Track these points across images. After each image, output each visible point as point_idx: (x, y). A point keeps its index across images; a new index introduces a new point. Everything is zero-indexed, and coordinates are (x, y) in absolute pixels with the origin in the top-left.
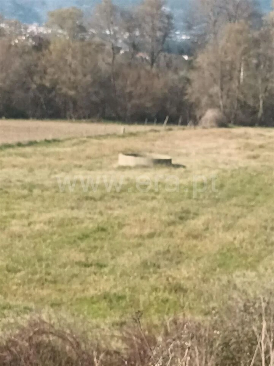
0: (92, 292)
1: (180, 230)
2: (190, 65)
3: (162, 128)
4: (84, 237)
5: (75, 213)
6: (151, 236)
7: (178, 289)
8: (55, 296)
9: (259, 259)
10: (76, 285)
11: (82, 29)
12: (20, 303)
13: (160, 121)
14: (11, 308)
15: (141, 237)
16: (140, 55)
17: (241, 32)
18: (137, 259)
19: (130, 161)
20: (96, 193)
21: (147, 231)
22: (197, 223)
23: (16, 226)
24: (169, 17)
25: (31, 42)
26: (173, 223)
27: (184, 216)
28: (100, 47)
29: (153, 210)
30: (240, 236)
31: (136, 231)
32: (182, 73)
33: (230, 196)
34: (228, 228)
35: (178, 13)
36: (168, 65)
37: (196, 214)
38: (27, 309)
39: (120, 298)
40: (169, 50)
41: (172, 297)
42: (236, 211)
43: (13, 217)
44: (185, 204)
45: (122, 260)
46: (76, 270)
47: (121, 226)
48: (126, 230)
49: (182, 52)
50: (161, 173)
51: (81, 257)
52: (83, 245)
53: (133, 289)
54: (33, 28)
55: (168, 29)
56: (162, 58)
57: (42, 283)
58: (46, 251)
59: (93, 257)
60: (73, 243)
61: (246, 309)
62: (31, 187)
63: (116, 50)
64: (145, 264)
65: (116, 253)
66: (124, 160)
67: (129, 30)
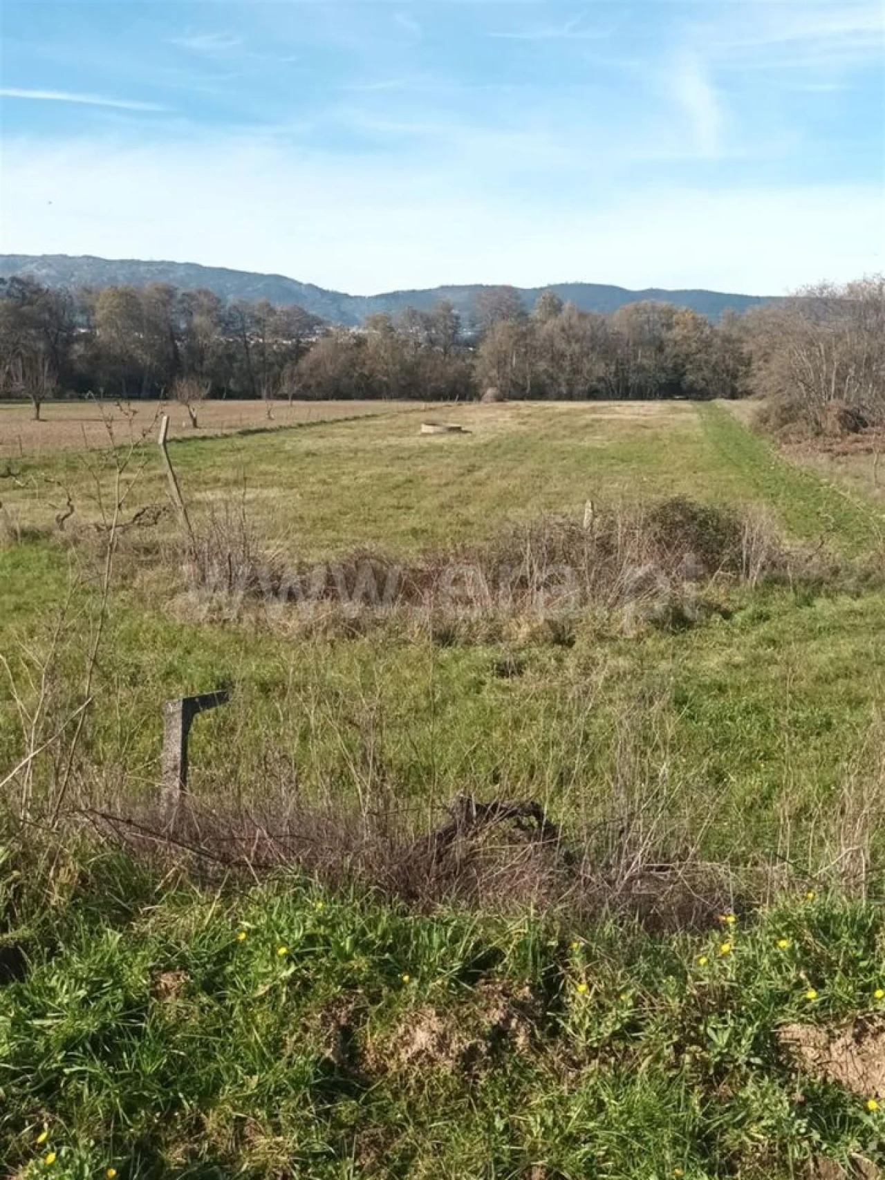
0: (403, 527)
1: (468, 479)
2: (475, 355)
3: (454, 404)
4: (398, 487)
5: (390, 469)
6: (447, 484)
7: (467, 523)
8: (375, 531)
9: (528, 499)
10: (391, 523)
11: (391, 329)
12: (349, 536)
13: (452, 398)
14: (341, 540)
15: (439, 486)
16: (437, 348)
17: (512, 327)
18: (436, 502)
19: (430, 429)
20: (405, 454)
21: (444, 481)
22: (480, 475)
23: (345, 480)
24: (457, 318)
25: (353, 341)
26: (463, 475)
27: (471, 469)
28: (405, 343)
29: (448, 465)
30: (513, 482)
31: (436, 481)
32: (468, 361)
33: (505, 453)
34: (503, 477)
35: (465, 315)
36: (457, 355)
37: (480, 468)
38: (354, 542)
39: (423, 531)
40: (458, 344)
41: (462, 529)
42: (510, 464)
43: (344, 473)
44: (473, 460)
45: (425, 503)
46: (391, 511)
47: (424, 478)
48: (428, 480)
49: (468, 345)
50: (454, 437)
51: (394, 502)
52: (395, 493)
53: (434, 524)
54: (354, 330)
55: (456, 327)
56: (452, 350)
57: (366, 522)
58: (368, 498)
59: (403, 502)
60: (388, 491)
61: (515, 535)
62: (356, 451)
63: (418, 345)
64: (442, 506)
65: (421, 497)
66: (425, 429)
67: (427, 329)
